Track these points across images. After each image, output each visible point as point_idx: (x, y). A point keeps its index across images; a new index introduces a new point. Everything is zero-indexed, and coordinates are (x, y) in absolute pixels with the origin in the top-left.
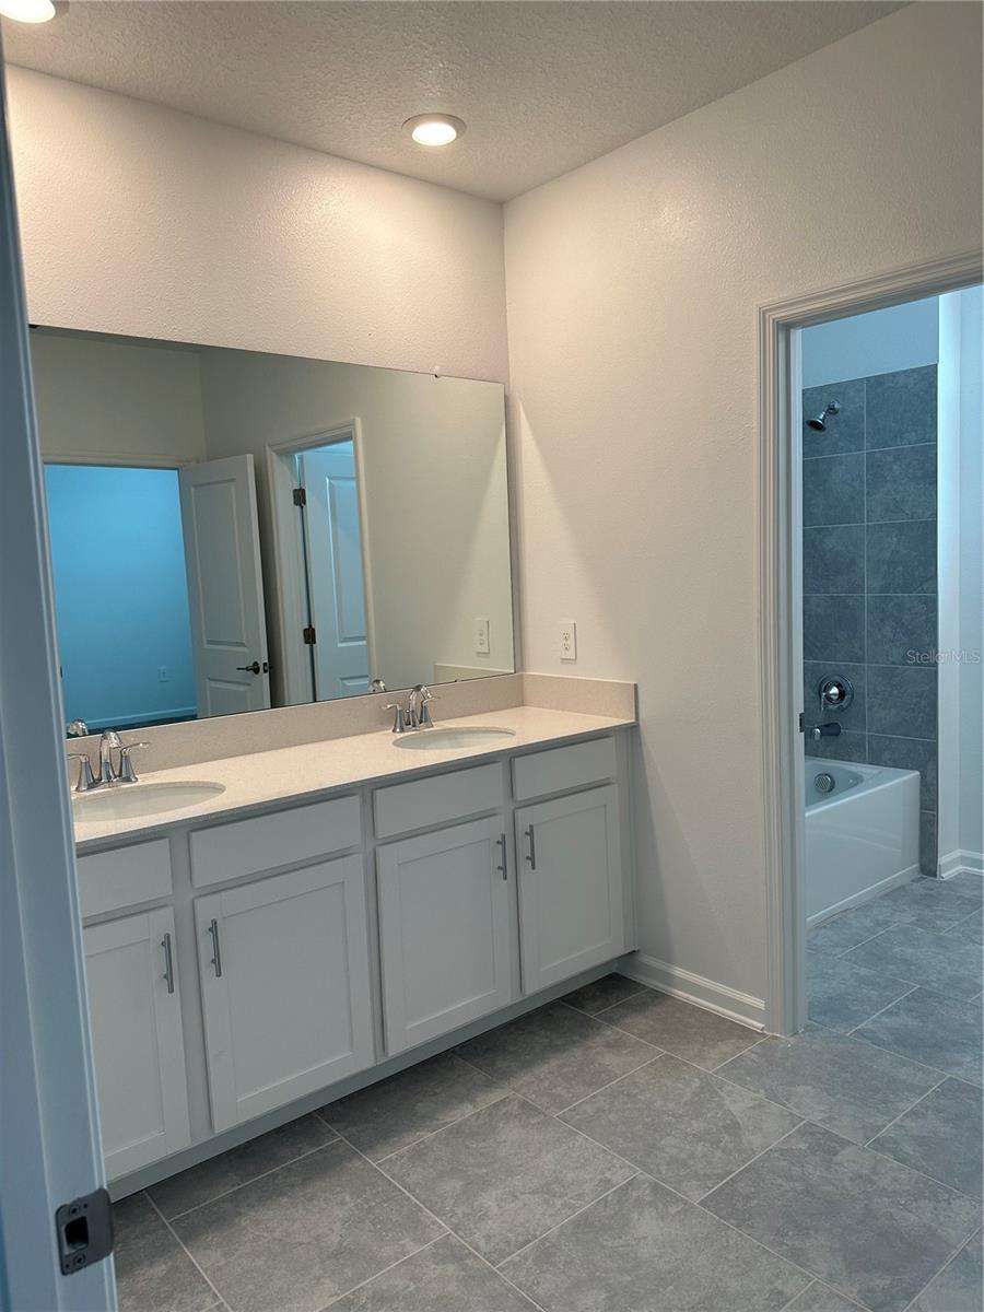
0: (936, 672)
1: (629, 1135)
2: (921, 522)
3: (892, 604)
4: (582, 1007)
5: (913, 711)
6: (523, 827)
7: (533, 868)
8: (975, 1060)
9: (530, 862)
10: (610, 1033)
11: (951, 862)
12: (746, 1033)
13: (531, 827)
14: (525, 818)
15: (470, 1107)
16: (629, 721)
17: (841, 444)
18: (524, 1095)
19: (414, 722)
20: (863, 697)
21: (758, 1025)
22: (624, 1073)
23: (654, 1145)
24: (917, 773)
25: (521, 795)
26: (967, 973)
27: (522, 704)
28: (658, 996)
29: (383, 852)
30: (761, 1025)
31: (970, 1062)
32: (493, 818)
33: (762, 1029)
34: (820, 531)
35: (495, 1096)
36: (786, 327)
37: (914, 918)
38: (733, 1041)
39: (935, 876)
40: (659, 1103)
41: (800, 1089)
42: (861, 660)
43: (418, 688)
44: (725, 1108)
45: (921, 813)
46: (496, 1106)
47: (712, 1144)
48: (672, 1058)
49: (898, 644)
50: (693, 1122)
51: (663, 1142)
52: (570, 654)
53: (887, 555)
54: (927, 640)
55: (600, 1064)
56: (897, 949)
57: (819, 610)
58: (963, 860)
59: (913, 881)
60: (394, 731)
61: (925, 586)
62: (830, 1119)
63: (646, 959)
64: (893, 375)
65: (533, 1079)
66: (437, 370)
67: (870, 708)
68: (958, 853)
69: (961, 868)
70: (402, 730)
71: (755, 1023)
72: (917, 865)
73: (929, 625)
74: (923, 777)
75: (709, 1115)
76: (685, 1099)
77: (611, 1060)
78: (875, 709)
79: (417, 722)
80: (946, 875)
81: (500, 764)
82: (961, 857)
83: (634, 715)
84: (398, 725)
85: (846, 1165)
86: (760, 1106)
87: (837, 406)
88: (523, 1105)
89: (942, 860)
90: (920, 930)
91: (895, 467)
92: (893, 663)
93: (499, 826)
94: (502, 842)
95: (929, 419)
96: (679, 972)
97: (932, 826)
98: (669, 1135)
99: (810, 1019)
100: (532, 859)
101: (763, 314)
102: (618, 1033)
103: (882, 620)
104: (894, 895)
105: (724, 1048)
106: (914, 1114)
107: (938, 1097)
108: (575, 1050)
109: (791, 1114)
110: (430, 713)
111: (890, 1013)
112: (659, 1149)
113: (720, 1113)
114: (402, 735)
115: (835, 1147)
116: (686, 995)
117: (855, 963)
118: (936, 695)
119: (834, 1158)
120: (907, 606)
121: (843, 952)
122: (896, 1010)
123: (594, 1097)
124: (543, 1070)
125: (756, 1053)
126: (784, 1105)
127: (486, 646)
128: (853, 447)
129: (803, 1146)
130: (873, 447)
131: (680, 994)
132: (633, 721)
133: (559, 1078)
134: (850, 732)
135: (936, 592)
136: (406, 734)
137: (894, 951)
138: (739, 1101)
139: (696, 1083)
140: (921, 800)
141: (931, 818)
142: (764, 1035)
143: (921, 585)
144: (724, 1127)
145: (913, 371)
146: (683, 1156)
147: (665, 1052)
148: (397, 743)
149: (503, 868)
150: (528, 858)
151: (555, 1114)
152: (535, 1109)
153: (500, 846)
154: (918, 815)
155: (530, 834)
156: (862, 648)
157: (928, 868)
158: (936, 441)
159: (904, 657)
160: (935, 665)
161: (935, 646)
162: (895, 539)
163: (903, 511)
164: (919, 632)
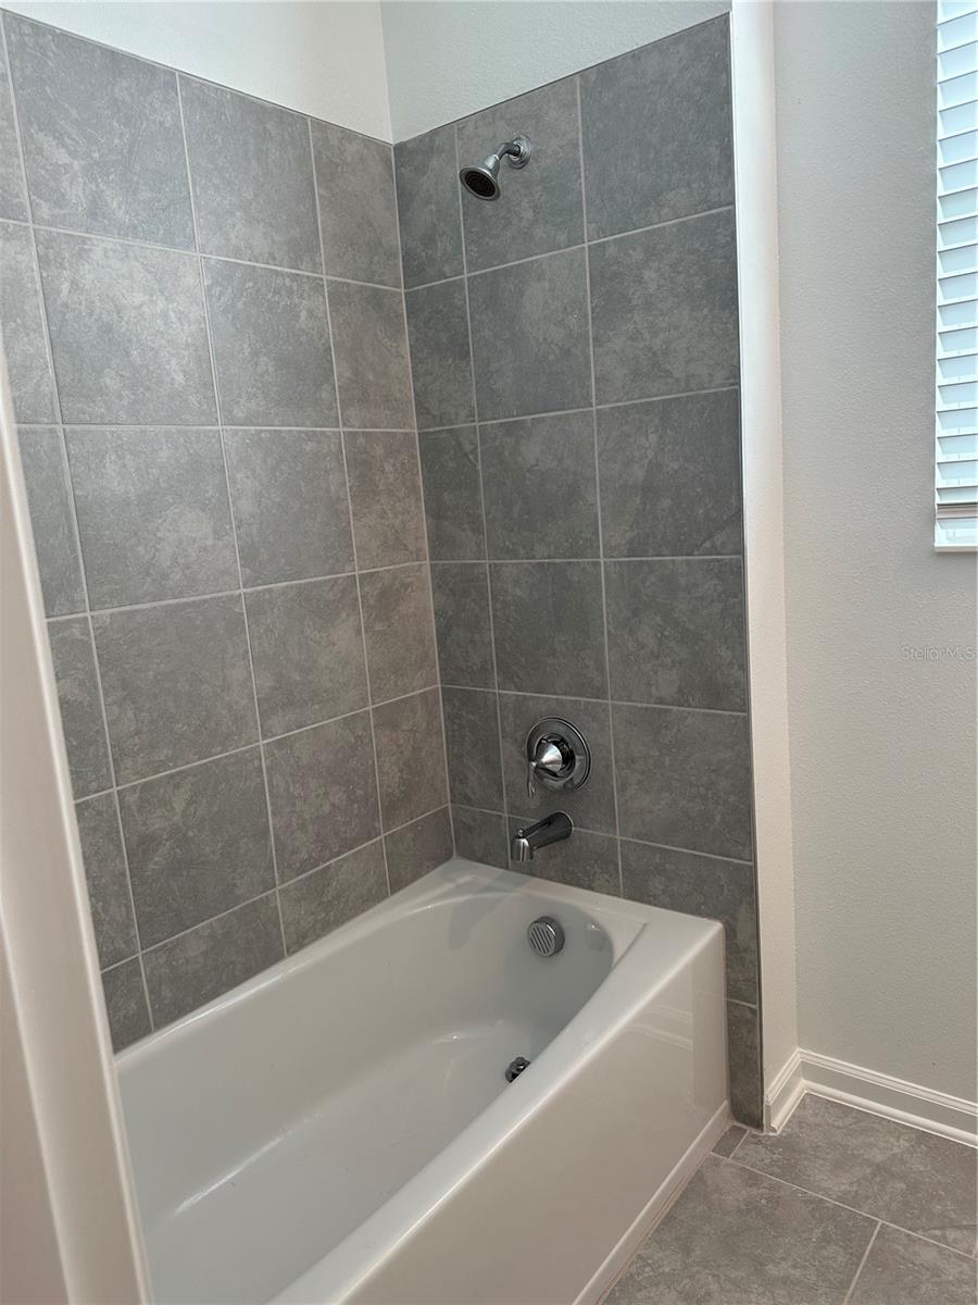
0: (747, 722)
2: (706, 396)
3: (653, 578)
5: (704, 799)
17: (539, 232)
20: (608, 767)
24: (715, 928)
34: (510, 429)
39: (759, 1125)
42: (599, 692)
45: (728, 1004)
49: (668, 661)
53: (638, 473)
54: (726, 654)
57: (518, 592)
59: (721, 1146)
61: (719, 538)
64: (636, 55)
67: (623, 788)
69: (804, 1085)
72: (726, 1103)
73: (729, 622)
74: (730, 934)
78: (631, 791)
80: (778, 1117)
87: (524, 148)
89: (771, 1091)
91: (648, 274)
92: (661, 701)
95: (715, 152)
97: (751, 1031)
103: (635, 613)
118: (750, 766)
120: (683, 581)
128: (562, 237)
130: (601, 232)
134: (589, 833)
135: (739, 552)
140: (727, 982)
141: (749, 1016)
143: (710, 536)
145: (676, 39)
154: (723, 1004)
156: (600, 669)
157: (746, 1108)
158: (733, 203)
159: (680, 690)
160: (744, 706)
161: (744, 667)
162: (653, 438)
163: (669, 374)
164: (709, 637)
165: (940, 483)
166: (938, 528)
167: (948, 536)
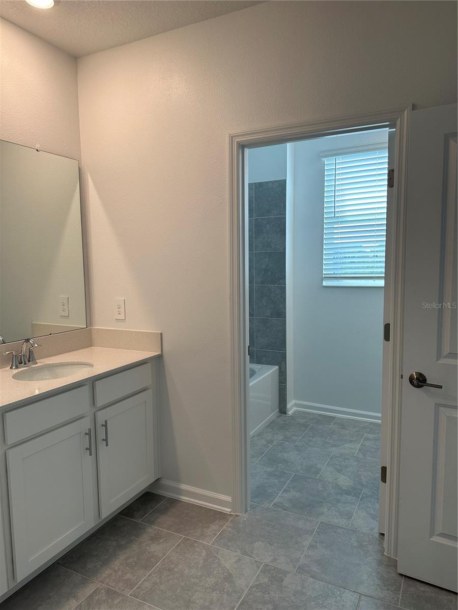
0: (285, 321)
1: (174, 597)
2: (279, 252)
3: (266, 289)
4: (133, 517)
5: (275, 338)
6: (100, 421)
7: (107, 445)
8: (328, 510)
9: (105, 442)
10: (151, 530)
11: (292, 406)
12: (222, 516)
13: (106, 422)
14: (101, 416)
15: (74, 601)
16: (159, 353)
18: (107, 584)
19: (25, 362)
20: (254, 333)
21: (227, 510)
22: (164, 555)
23: (190, 600)
24: (277, 367)
25: (99, 404)
26: (311, 463)
27: (91, 346)
28: (173, 502)
29: (11, 453)
30: (230, 510)
31: (326, 512)
32: (82, 420)
33: (230, 512)
35: (89, 589)
36: (242, 147)
37: (283, 437)
38: (217, 522)
39: (286, 414)
40: (187, 571)
41: (257, 544)
42: (252, 315)
43: (28, 340)
44: (223, 566)
45: (279, 385)
46: (91, 596)
47: (220, 592)
48: (188, 539)
49: (269, 308)
50: (208, 579)
51: (194, 597)
52: (122, 317)
53: (264, 267)
54: (281, 306)
55: (149, 552)
56: (280, 455)
58: (296, 405)
59: (277, 417)
60: (11, 368)
61: (281, 281)
62: (275, 560)
63: (165, 482)
64: (267, 183)
65: (111, 572)
66: (38, 146)
67: (257, 337)
68: (294, 402)
69: (295, 409)
70: (17, 367)
71: (227, 509)
72: (278, 409)
73: (282, 299)
74: (280, 368)
75: (215, 572)
76: (200, 565)
77: (155, 548)
78: (259, 338)
79: (27, 362)
80: (290, 413)
81: (87, 386)
82: (295, 404)
83: (160, 350)
84: (14, 364)
85: (289, 586)
86: (239, 560)
88: (108, 591)
89: (288, 406)
90: (287, 443)
91: (267, 226)
92: (267, 317)
93: (86, 424)
94: (89, 434)
95: (282, 204)
96: (184, 487)
97: (284, 391)
98: (196, 591)
99: (252, 502)
100: (106, 440)
101: (232, 138)
102: (155, 530)
103: (262, 297)
104: (271, 425)
105: (214, 527)
106: (312, 547)
107: (319, 534)
108: (133, 546)
109: (256, 561)
110: (35, 355)
111: (285, 491)
112: (192, 602)
113: (220, 569)
114: (17, 371)
115: (281, 577)
116: (188, 499)
117: (264, 465)
118: (286, 331)
119: (283, 584)
120: (273, 290)
121: (257, 459)
122: (288, 489)
123: (150, 575)
124: (116, 564)
125: (230, 527)
126: (251, 556)
127: (67, 312)
129: (266, 580)
130: (257, 216)
131: (185, 498)
132: (160, 353)
133: (127, 568)
135: (285, 284)
136: (20, 370)
137: (279, 456)
138: (228, 559)
139: (204, 553)
140: (279, 380)
141: (284, 387)
142: (231, 515)
143: (278, 281)
144: (224, 578)
145: (276, 181)
146: (207, 604)
147: (184, 537)
148: (15, 377)
149: (89, 449)
150: (103, 440)
151: (128, 593)
152: (115, 592)
153: (87, 436)
155: (105, 425)
156: (253, 310)
157: (283, 410)
158: (285, 215)
159: (271, 314)
160: (285, 317)
161: (285, 309)
162: (267, 260)
163: (271, 247)
164: (278, 302)
165: (324, 273)
166: (323, 282)
167: (325, 283)
